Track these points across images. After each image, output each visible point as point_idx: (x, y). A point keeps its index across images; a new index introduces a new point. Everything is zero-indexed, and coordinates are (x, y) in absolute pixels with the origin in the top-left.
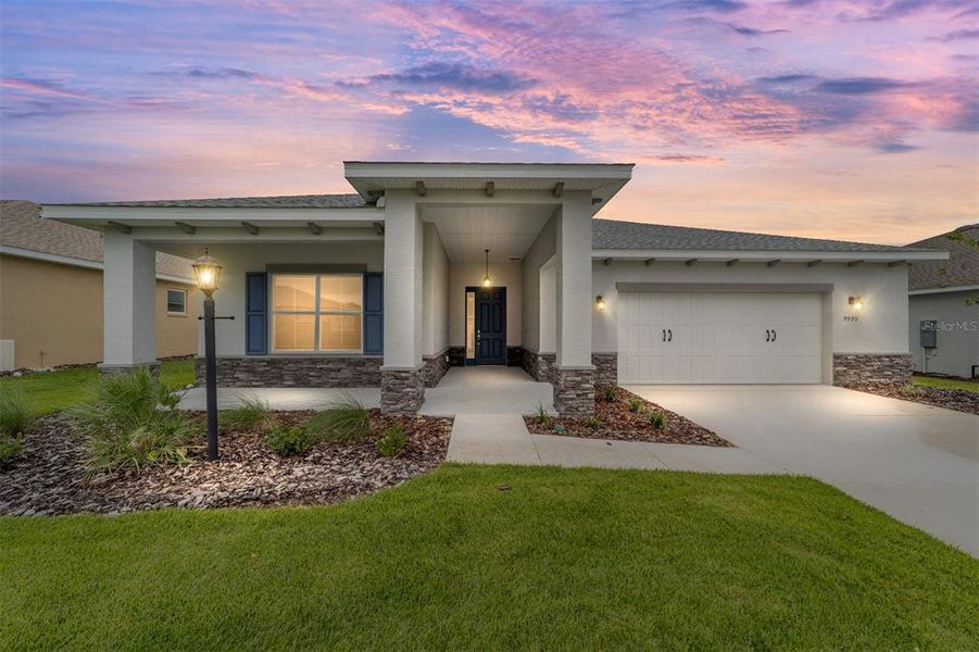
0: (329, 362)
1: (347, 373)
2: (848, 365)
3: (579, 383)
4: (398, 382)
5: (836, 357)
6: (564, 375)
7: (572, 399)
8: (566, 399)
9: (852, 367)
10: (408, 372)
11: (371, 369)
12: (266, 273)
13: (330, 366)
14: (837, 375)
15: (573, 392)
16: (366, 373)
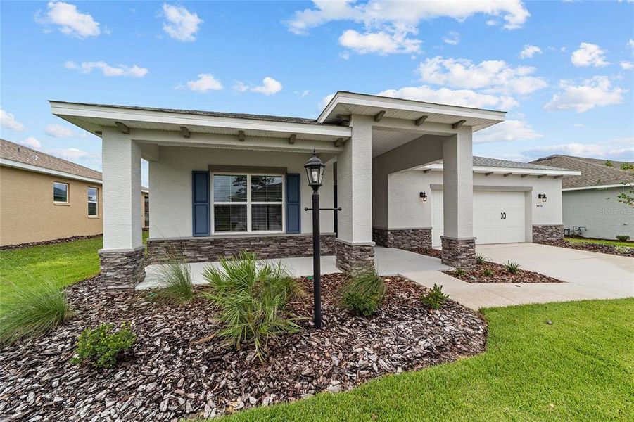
0: (260, 239)
1: (273, 248)
2: (539, 232)
3: (468, 248)
4: (363, 253)
5: (534, 227)
6: (460, 243)
7: (463, 259)
8: (462, 259)
9: (541, 232)
10: (369, 246)
11: (292, 244)
12: (209, 172)
13: (261, 242)
14: (534, 237)
15: (465, 254)
16: (287, 247)
